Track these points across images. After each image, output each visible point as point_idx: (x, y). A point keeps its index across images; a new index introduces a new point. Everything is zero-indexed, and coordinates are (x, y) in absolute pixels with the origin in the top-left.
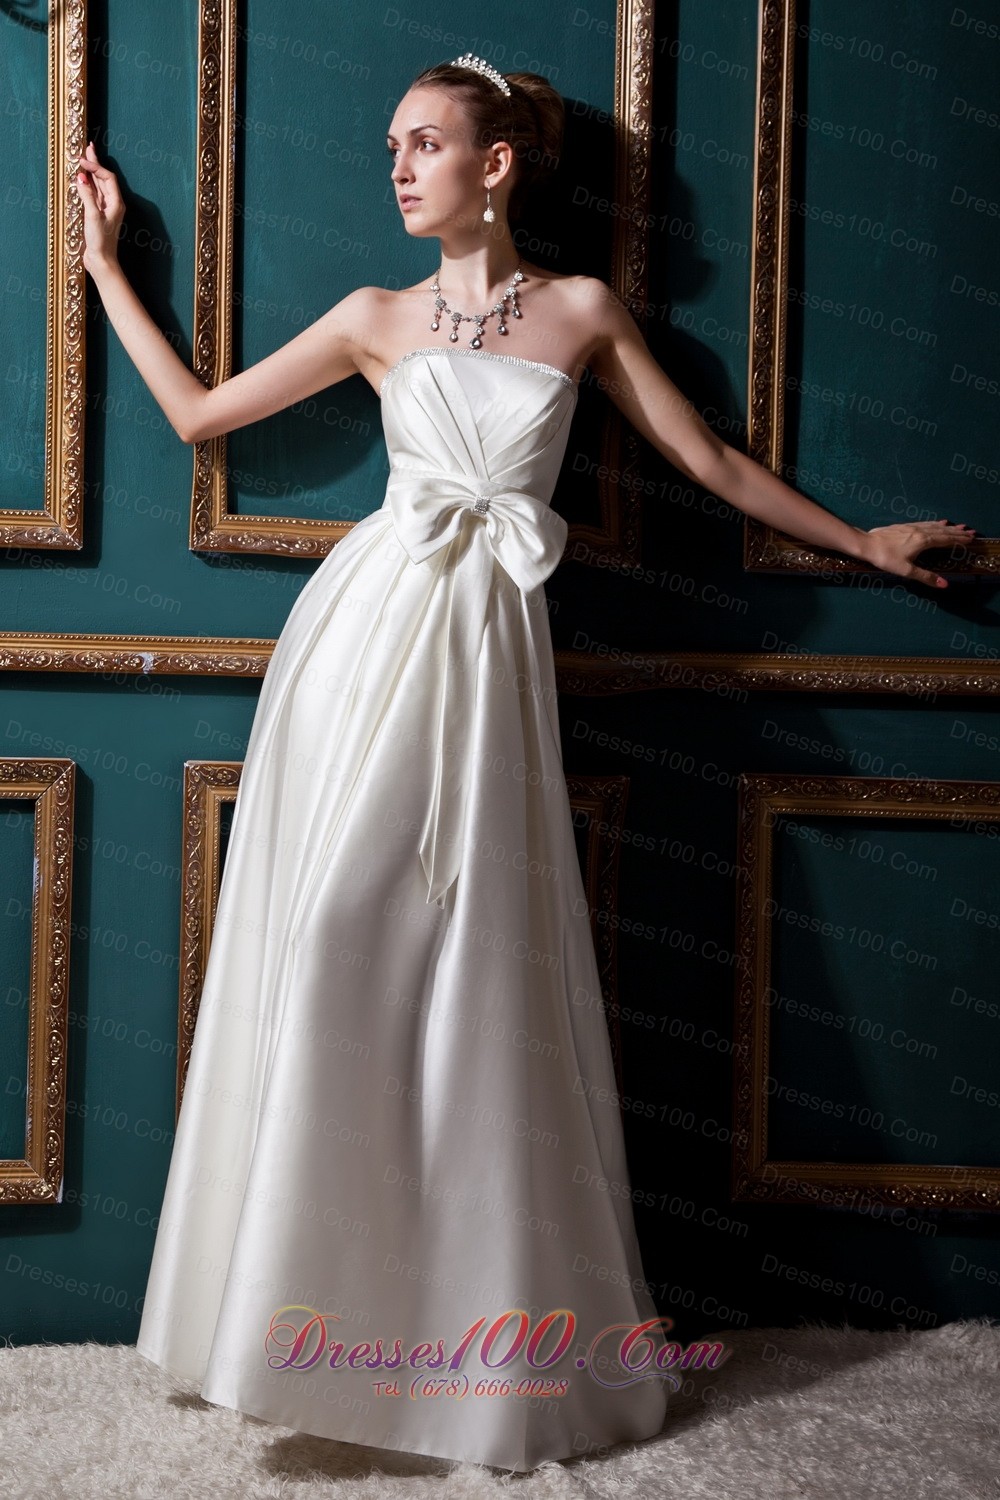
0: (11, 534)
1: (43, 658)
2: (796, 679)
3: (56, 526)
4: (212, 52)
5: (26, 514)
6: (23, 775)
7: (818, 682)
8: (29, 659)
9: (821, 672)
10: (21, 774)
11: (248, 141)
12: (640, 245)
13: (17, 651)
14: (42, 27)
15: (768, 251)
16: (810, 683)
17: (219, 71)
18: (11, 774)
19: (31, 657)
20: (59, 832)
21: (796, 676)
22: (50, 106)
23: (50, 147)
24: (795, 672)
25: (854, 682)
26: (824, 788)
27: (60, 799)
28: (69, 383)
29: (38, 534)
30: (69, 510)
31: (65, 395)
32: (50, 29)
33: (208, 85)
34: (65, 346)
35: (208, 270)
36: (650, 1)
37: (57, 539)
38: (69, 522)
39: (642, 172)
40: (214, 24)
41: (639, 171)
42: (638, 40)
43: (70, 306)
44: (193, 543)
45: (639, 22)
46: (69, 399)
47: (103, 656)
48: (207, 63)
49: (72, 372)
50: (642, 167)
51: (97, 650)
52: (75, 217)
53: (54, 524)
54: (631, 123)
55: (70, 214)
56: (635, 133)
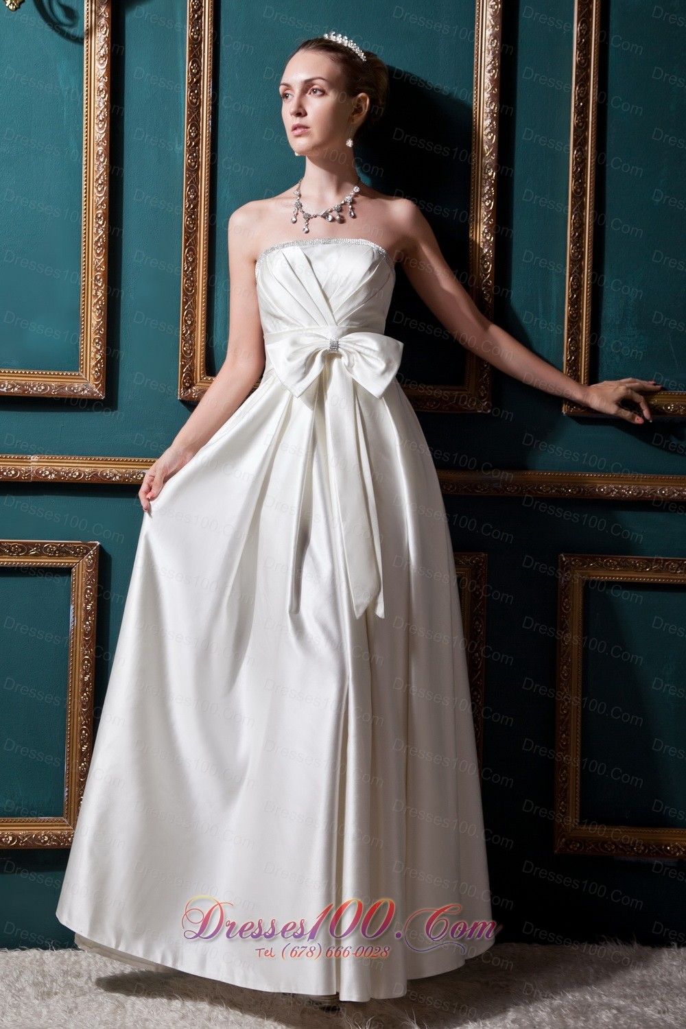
0: (56, 388)
1: (77, 474)
2: (600, 490)
3: (87, 383)
4: (196, 57)
5: (67, 374)
6: (63, 552)
7: (614, 493)
8: (67, 474)
9: (617, 486)
10: (62, 551)
11: (220, 119)
12: (490, 188)
13: (60, 468)
14: (79, 41)
15: (580, 192)
16: (609, 493)
17: (200, 70)
18: (55, 551)
19: (69, 473)
20: (88, 589)
21: (600, 488)
22: (85, 95)
23: (85, 122)
24: (599, 485)
25: (640, 493)
26: (619, 564)
27: (88, 568)
28: (96, 285)
29: (74, 388)
30: (96, 372)
31: (94, 293)
32: (85, 42)
33: (193, 80)
34: (94, 260)
35: (192, 206)
36: (499, 20)
37: (88, 391)
38: (96, 380)
39: (492, 138)
40: (198, 38)
41: (490, 137)
42: (490, 47)
43: (97, 231)
44: (180, 395)
45: (491, 35)
46: (96, 295)
47: (119, 472)
48: (192, 65)
49: (98, 278)
50: (492, 135)
51: (114, 468)
52: (102, 170)
53: (86, 381)
54: (485, 104)
55: (98, 168)
56: (488, 111)
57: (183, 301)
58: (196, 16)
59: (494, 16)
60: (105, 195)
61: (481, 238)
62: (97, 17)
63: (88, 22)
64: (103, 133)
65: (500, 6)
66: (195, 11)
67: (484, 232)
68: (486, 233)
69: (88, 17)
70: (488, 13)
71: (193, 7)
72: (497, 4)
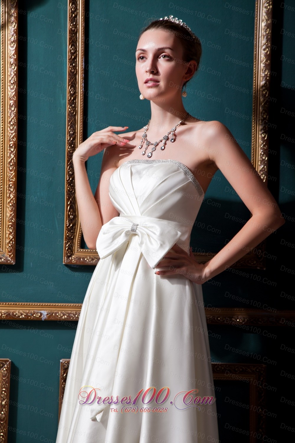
11: (90, 82)
12: (265, 125)
17: (76, 50)
20: (3, 390)
22: (2, 67)
23: (1, 85)
27: (4, 376)
31: (8, 195)
33: (71, 57)
34: (8, 174)
35: (72, 139)
36: (271, 16)
37: (4, 260)
38: (9, 252)
39: (266, 93)
40: (75, 30)
41: (264, 93)
42: (264, 34)
43: (10, 155)
44: (65, 260)
45: (265, 26)
46: (10, 197)
47: (24, 312)
48: (71, 47)
49: (11, 186)
50: (266, 91)
51: (21, 310)
52: (13, 116)
53: (3, 253)
54: (261, 71)
55: (10, 114)
56: (263, 75)
57: (67, 198)
58: (73, 15)
59: (267, 13)
60: (15, 132)
61: (259, 158)
62: (9, 16)
63: (3, 19)
64: (13, 92)
65: (271, 7)
66: (72, 12)
67: (261, 154)
68: (263, 155)
69: (3, 16)
70: (263, 11)
71: (71, 9)
72: (269, 5)
